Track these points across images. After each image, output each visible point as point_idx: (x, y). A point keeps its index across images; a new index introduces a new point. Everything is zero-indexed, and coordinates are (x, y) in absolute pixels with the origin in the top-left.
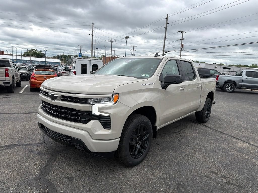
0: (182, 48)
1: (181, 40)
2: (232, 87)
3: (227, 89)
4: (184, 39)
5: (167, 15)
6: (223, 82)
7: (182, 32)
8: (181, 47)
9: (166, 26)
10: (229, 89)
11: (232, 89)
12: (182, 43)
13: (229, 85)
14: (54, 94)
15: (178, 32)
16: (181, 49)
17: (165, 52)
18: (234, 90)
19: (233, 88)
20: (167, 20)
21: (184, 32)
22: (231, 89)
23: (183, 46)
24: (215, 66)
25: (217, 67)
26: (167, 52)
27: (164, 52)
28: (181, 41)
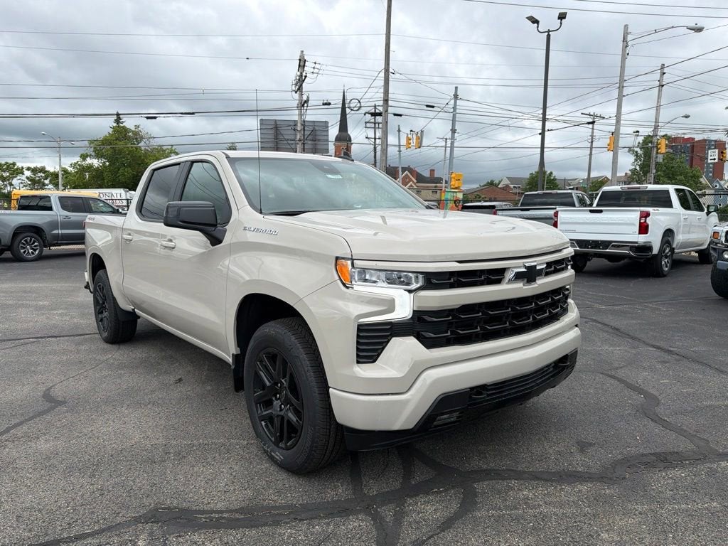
2: (36, 244)
3: (22, 251)
6: (8, 232)
10: (29, 251)
11: (37, 252)
13: (26, 241)
14: (535, 264)
18: (41, 251)
19: (40, 245)
22: (35, 250)
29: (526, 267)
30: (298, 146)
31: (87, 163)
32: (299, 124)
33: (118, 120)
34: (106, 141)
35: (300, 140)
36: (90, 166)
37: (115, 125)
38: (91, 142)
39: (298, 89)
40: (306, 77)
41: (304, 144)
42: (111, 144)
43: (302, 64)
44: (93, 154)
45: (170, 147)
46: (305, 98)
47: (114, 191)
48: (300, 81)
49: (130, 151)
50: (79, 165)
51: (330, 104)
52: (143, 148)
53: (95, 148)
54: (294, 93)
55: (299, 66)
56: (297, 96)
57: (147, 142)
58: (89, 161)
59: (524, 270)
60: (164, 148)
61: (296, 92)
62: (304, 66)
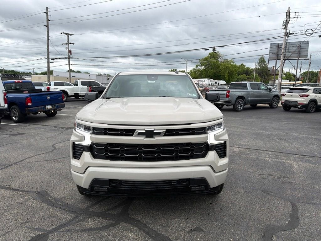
0: (70, 54)
1: (67, 44)
4: (70, 44)
5: (47, 8)
7: (68, 34)
8: (68, 54)
9: (48, 24)
12: (69, 49)
14: (153, 129)
15: (61, 33)
16: (69, 56)
17: (52, 60)
20: (48, 16)
21: (70, 34)
23: (70, 52)
24: (107, 78)
25: (109, 79)
26: (54, 60)
27: (50, 59)
28: (67, 46)
29: (145, 130)
30: (282, 56)
31: (198, 68)
32: (283, 45)
33: (214, 50)
34: (206, 59)
35: (283, 53)
36: (199, 70)
37: (213, 52)
38: (200, 60)
39: (285, 27)
40: (289, 20)
41: (285, 55)
42: (207, 60)
43: (288, 14)
44: (200, 65)
45: (231, 60)
46: (288, 31)
47: (204, 80)
48: (287, 23)
49: (214, 63)
50: (195, 69)
51: (293, 34)
52: (220, 61)
53: (201, 62)
54: (283, 29)
55: (287, 15)
56: (284, 31)
57: (222, 58)
58: (199, 68)
59: (144, 131)
60: (229, 60)
61: (284, 29)
62: (289, 15)
